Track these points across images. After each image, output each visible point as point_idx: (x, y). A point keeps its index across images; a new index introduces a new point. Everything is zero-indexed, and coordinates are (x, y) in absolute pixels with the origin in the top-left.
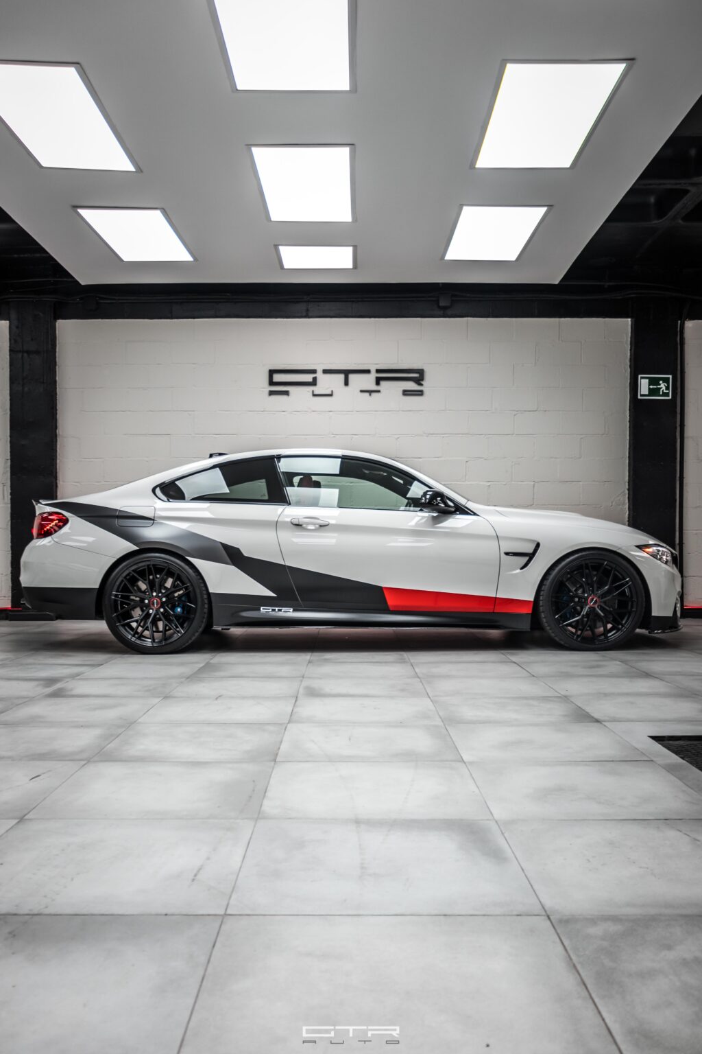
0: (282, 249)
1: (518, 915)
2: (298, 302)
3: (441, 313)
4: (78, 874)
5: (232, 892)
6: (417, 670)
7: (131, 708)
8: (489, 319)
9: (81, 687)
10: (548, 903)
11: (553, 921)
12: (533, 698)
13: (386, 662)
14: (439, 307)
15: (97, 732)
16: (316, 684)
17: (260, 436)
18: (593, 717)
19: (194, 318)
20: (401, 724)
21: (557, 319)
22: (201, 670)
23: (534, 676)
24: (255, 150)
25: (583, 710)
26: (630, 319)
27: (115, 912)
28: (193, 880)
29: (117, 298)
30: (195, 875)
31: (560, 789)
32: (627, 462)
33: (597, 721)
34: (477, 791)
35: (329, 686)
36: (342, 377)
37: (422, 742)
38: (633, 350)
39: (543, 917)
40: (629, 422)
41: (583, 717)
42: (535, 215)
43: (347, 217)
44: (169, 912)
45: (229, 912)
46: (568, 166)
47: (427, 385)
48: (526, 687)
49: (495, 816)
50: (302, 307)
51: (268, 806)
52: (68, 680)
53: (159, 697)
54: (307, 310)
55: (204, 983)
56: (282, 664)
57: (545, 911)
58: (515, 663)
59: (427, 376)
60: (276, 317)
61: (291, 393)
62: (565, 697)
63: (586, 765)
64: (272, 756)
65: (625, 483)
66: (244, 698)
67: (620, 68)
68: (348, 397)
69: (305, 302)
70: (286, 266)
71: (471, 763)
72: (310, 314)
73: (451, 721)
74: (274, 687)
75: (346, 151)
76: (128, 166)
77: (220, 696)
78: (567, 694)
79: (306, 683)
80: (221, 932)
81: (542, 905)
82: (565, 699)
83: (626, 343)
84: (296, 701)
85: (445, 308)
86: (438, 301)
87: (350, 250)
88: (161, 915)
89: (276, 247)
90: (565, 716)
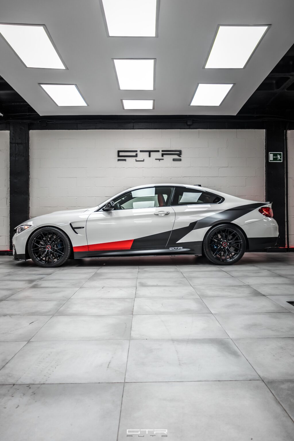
0: (124, 101)
1: (250, 380)
2: (129, 123)
3: (188, 127)
4: (58, 365)
5: (126, 372)
6: (184, 275)
7: (67, 292)
8: (207, 130)
9: (44, 284)
10: (262, 375)
11: (265, 383)
12: (235, 286)
13: (170, 272)
14: (188, 125)
15: (55, 303)
16: (143, 281)
17: (114, 178)
18: (261, 294)
19: (87, 129)
20: (182, 298)
21: (235, 130)
22: (93, 276)
23: (233, 277)
24: (115, 61)
25: (257, 291)
26: (265, 130)
27: (77, 382)
28: (108, 367)
29: (54, 121)
30: (108, 365)
31: (255, 325)
32: (265, 188)
33: (264, 295)
34: (220, 326)
35: (150, 282)
36: (148, 153)
37: (193, 305)
38: (266, 142)
39: (261, 381)
40: (265, 171)
41: (257, 294)
42: (227, 88)
43: (151, 88)
44: (100, 382)
45: (126, 381)
46: (242, 68)
47: (183, 157)
48: (230, 281)
49: (230, 337)
50: (131, 125)
51: (134, 334)
52: (38, 281)
53: (78, 287)
54: (133, 126)
55: (122, 414)
56: (127, 273)
57: (261, 378)
58: (224, 271)
59: (183, 153)
60: (121, 129)
61: (127, 160)
62: (248, 285)
63: (263, 314)
64: (131, 313)
65: (264, 196)
66: (114, 287)
67: (265, 28)
68: (150, 162)
69: (133, 123)
70: (125, 108)
71: (215, 314)
72: (135, 128)
73: (203, 296)
74: (125, 283)
75: (152, 61)
76: (63, 67)
77: (104, 287)
78: (248, 284)
79: (139, 281)
80: (124, 390)
81: (259, 375)
82: (248, 286)
83: (264, 139)
84: (136, 288)
85: (190, 125)
86: (187, 123)
87: (152, 102)
88: (97, 383)
89: (122, 100)
90: (250, 293)
